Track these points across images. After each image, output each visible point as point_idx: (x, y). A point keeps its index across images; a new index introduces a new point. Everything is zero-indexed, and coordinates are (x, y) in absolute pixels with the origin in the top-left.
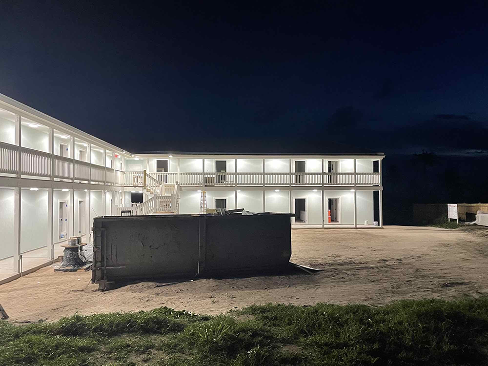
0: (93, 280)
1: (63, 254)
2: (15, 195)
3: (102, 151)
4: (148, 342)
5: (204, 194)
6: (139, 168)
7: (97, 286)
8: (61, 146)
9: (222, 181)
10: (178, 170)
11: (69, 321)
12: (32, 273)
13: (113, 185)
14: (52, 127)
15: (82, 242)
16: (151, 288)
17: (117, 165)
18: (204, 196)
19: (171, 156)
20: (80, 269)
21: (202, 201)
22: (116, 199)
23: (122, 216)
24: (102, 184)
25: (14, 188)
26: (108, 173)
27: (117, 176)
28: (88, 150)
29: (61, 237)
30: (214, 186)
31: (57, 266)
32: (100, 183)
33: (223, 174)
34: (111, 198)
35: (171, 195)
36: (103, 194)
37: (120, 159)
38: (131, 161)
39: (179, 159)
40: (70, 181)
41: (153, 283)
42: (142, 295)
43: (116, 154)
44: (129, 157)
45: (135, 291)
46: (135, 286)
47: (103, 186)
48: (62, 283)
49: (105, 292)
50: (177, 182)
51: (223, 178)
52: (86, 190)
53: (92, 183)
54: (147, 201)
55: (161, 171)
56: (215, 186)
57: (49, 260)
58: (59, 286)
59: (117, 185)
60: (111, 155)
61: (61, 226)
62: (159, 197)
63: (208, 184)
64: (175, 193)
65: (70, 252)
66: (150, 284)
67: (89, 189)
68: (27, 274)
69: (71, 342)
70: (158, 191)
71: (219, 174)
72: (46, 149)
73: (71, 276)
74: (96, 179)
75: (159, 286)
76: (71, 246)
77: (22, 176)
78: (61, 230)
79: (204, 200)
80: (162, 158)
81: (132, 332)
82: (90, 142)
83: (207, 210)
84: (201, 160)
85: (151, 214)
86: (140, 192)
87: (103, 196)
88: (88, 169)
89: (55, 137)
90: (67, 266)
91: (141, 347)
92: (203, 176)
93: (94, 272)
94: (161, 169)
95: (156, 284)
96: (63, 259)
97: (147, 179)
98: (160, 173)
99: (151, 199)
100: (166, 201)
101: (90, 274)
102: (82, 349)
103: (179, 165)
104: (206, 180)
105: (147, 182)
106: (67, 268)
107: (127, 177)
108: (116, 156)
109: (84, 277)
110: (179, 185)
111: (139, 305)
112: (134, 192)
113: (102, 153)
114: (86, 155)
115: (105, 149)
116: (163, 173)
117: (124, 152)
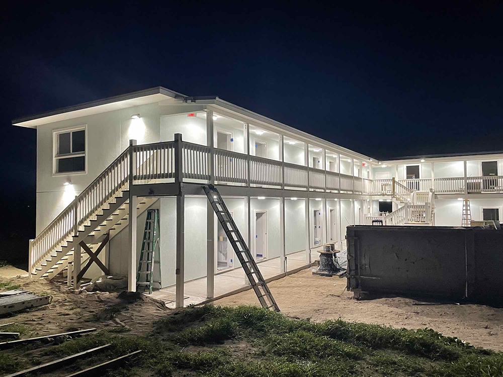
0: (348, 288)
1: (319, 259)
2: (280, 204)
3: (349, 161)
4: (416, 363)
5: (466, 203)
6: (387, 176)
7: (352, 294)
8: (314, 159)
9: (492, 186)
10: (433, 175)
11: (333, 325)
12: (294, 273)
13: (361, 193)
14: (307, 142)
15: (335, 249)
16: (409, 306)
17: (364, 174)
18: (467, 205)
19: (423, 161)
20: (334, 275)
21: (464, 211)
22: (364, 207)
23: (373, 226)
24: (351, 193)
25: (279, 198)
26: (355, 181)
27: (364, 184)
28: (337, 161)
29: (315, 243)
30: (480, 193)
31: (315, 269)
32: (349, 192)
33: (494, 178)
34: (360, 207)
35: (424, 204)
36: (352, 202)
37: (368, 167)
38: (378, 168)
39: (433, 163)
40: (323, 191)
41: (411, 300)
42: (399, 311)
43: (363, 162)
44: (376, 165)
45: (391, 306)
46: (390, 299)
47: (352, 195)
48: (320, 286)
49: (360, 301)
50: (431, 190)
51: (494, 183)
52: (336, 200)
53: (341, 192)
54: (397, 211)
55: (411, 178)
56: (482, 192)
57: (307, 263)
58: (318, 289)
59: (364, 194)
60: (359, 164)
61: (316, 232)
62: (410, 206)
63: (471, 190)
64: (429, 201)
65: (326, 258)
66: (408, 300)
67: (339, 198)
68: (291, 274)
69: (337, 345)
70: (409, 199)
71: (487, 178)
72: (302, 163)
73: (327, 281)
74: (345, 188)
75: (418, 305)
76: (325, 252)
77: (286, 188)
78: (316, 237)
79: (467, 210)
80: (412, 163)
81: (397, 349)
82: (339, 153)
83: (472, 222)
84: (462, 163)
85: (402, 225)
86: (388, 201)
87: (352, 205)
88: (337, 179)
89: (310, 151)
90: (323, 270)
91: (409, 367)
92: (466, 181)
93: (349, 279)
94: (411, 175)
95: (414, 302)
96: (319, 264)
97: (397, 186)
98: (410, 180)
99: (401, 208)
100: (419, 211)
101: (344, 281)
102: (348, 355)
103: (433, 170)
104: (469, 186)
105: (397, 190)
106: (323, 272)
107: (374, 185)
108: (364, 165)
109: (340, 284)
110: (433, 193)
111: (397, 321)
112: (381, 200)
113: (350, 163)
114: (336, 166)
115: (353, 158)
116: (414, 180)
117: (371, 160)
